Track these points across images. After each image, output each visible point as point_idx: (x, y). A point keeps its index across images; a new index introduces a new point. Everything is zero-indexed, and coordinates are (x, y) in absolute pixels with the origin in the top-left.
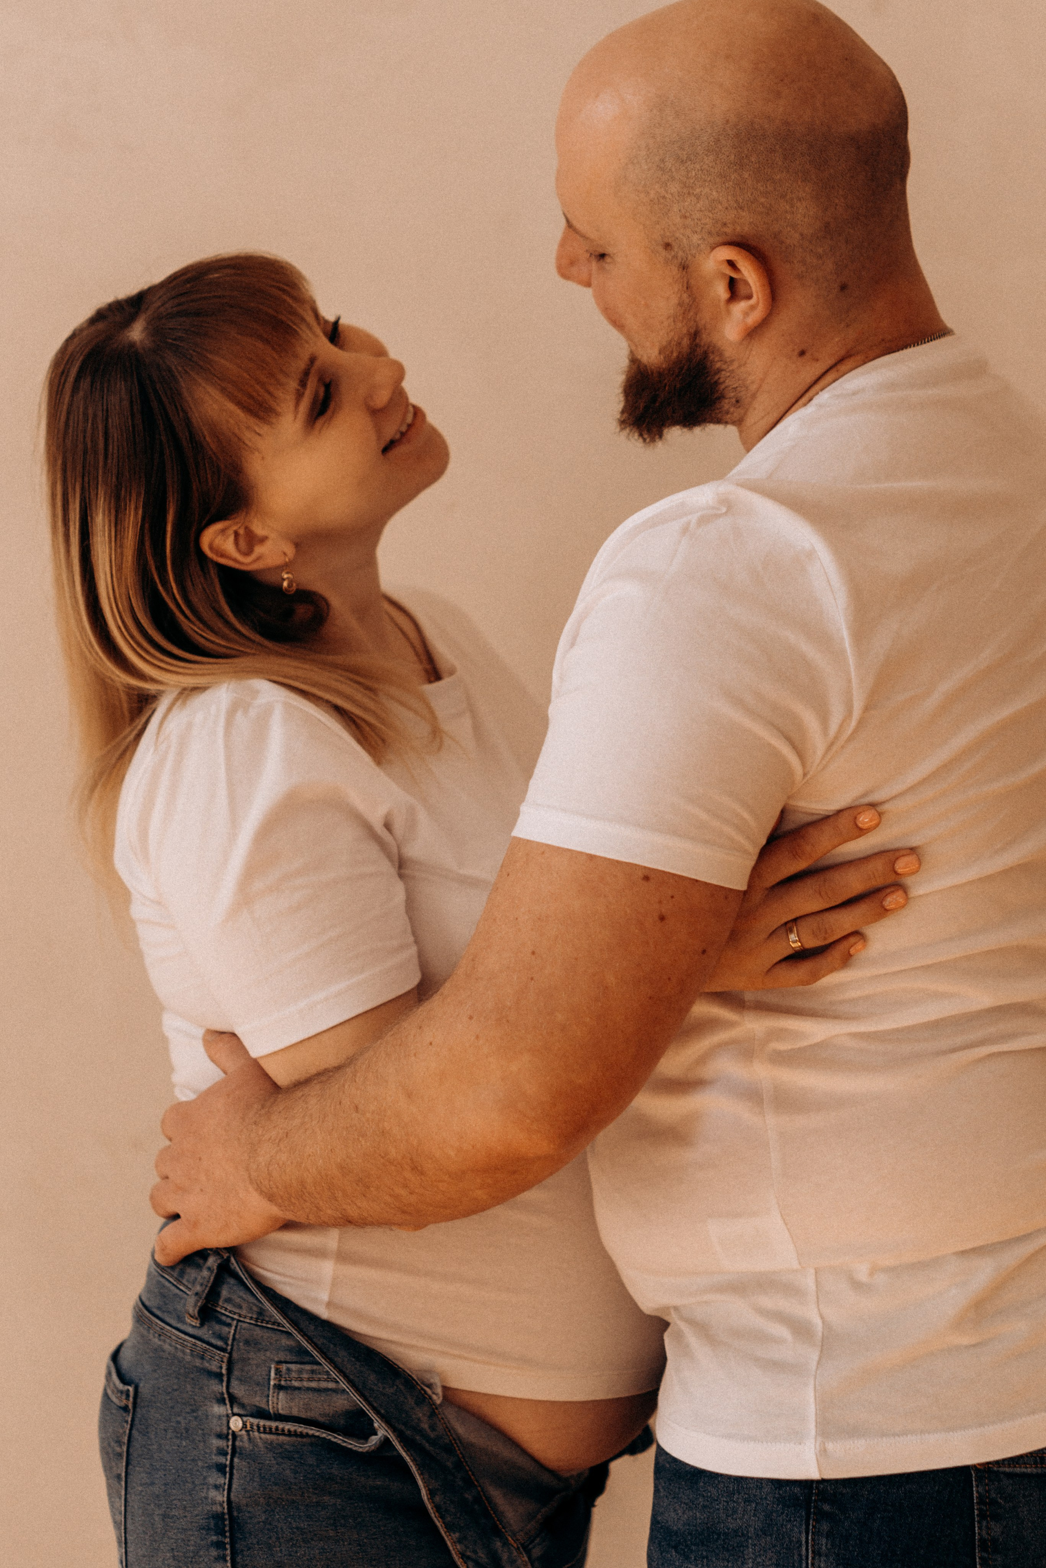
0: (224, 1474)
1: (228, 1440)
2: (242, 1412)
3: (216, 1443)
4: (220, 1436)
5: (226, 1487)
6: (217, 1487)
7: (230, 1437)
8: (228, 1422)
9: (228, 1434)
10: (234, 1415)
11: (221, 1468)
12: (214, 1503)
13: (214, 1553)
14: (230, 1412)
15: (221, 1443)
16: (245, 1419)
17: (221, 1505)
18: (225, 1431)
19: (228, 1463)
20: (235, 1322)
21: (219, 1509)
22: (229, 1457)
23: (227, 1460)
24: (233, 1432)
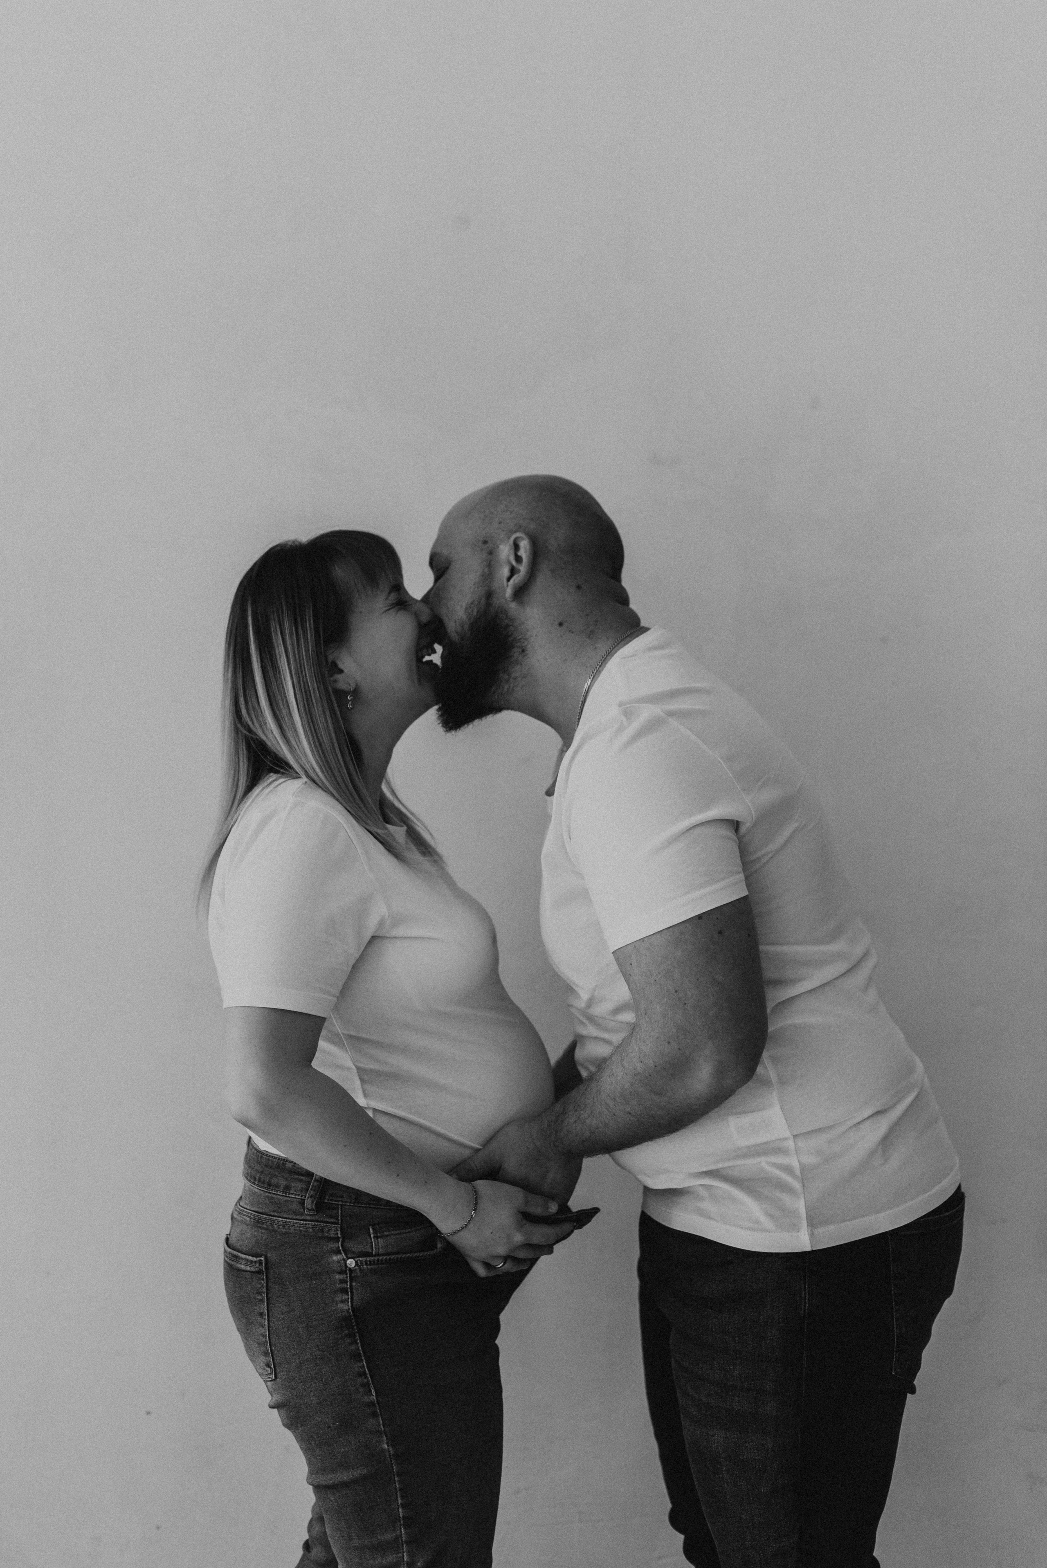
0: (347, 1293)
1: (347, 1274)
2: (353, 1256)
3: (338, 1277)
4: (340, 1273)
5: (350, 1300)
6: (342, 1302)
7: (348, 1272)
8: (346, 1264)
9: (346, 1271)
10: (349, 1258)
11: (344, 1291)
12: (342, 1311)
13: (348, 1340)
14: (345, 1257)
15: (341, 1277)
16: (357, 1259)
17: (348, 1311)
18: (344, 1268)
19: (349, 1286)
20: (340, 1206)
21: (347, 1314)
22: (349, 1283)
23: (347, 1285)
24: (350, 1269)
